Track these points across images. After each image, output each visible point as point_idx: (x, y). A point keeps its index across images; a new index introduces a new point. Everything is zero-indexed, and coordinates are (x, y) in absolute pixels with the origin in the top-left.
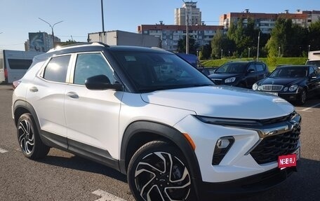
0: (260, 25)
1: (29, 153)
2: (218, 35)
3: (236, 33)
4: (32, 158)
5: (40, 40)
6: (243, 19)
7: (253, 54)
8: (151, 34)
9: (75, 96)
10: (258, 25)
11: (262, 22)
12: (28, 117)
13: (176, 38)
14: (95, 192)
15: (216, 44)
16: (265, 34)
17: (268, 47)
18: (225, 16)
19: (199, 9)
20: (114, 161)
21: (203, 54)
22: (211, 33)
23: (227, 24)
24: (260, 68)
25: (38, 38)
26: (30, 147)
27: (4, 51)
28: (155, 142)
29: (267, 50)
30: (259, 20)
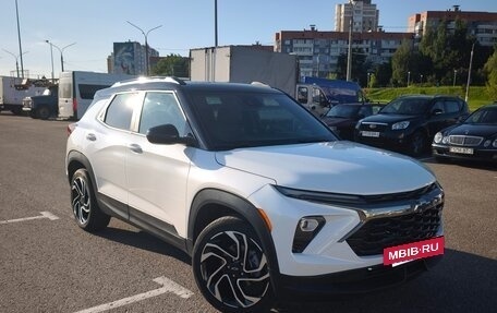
0: (477, 32)
1: (83, 222)
2: (404, 47)
3: (435, 44)
4: (88, 229)
5: (129, 54)
6: (449, 22)
7: (462, 80)
8: (295, 45)
9: (139, 150)
10: (473, 32)
11: (480, 26)
12: (83, 174)
13: (335, 53)
14: (156, 280)
15: (401, 63)
16: (486, 47)
17: (489, 69)
18: (418, 17)
19: (375, 5)
20: (181, 240)
21: (377, 78)
22: (392, 44)
23: (421, 30)
24: (454, 108)
25: (126, 51)
26: (85, 215)
27: (74, 73)
28: (227, 217)
29: (487, 73)
30: (475, 24)
